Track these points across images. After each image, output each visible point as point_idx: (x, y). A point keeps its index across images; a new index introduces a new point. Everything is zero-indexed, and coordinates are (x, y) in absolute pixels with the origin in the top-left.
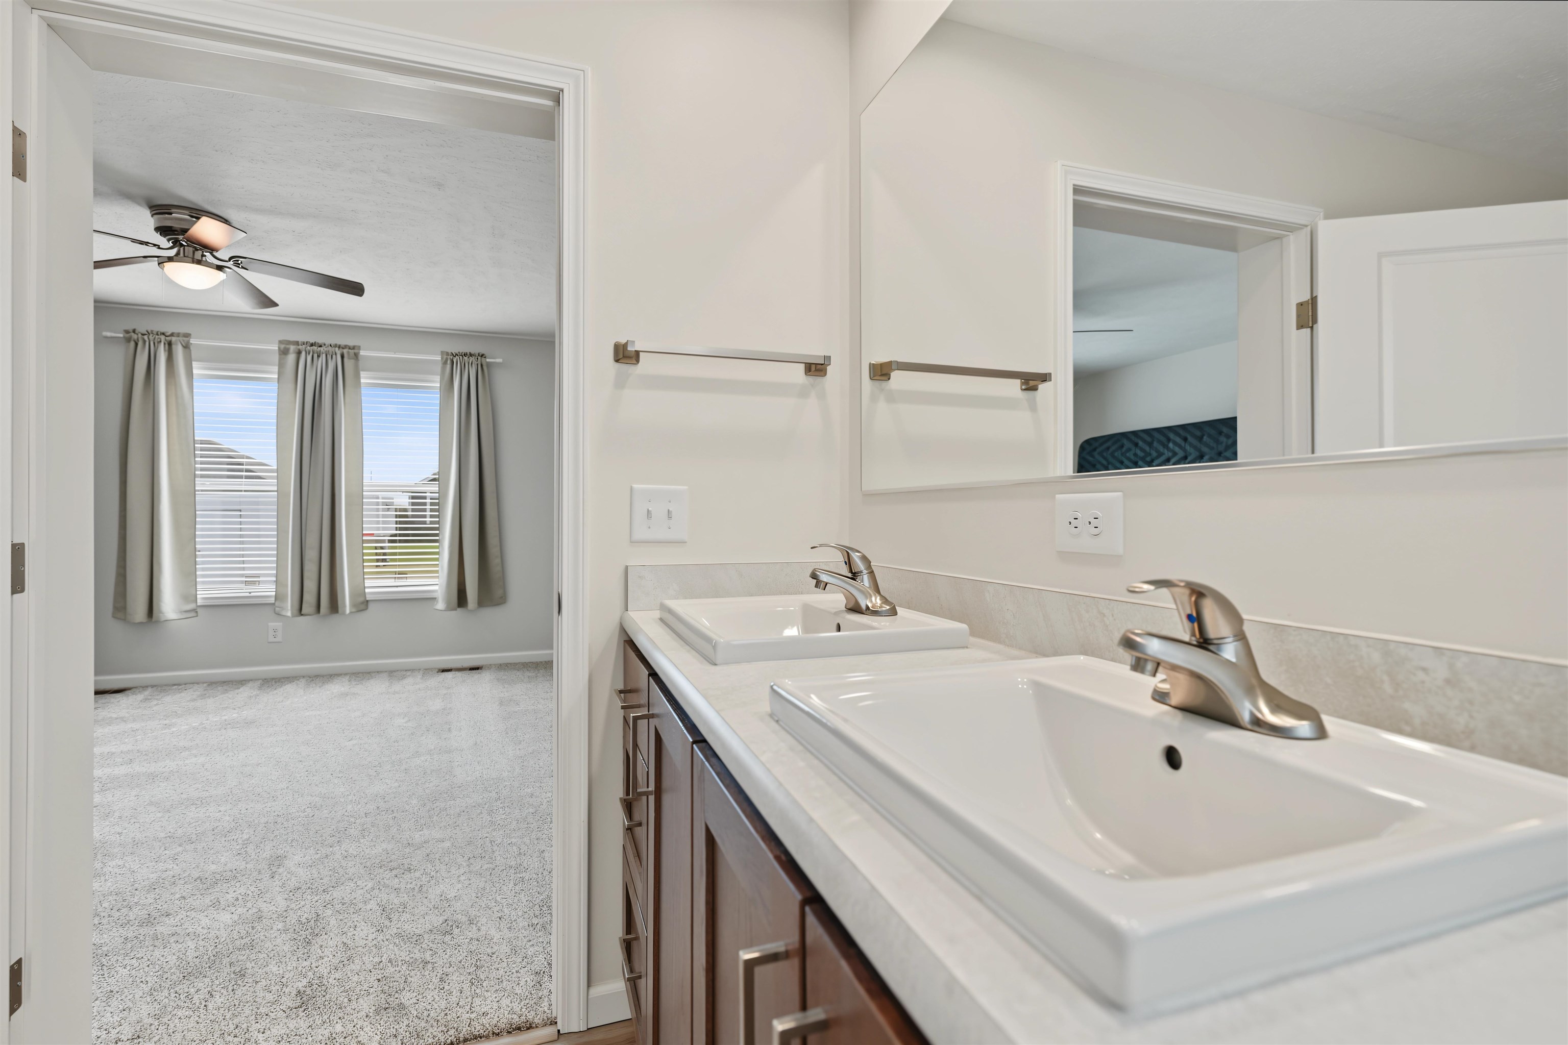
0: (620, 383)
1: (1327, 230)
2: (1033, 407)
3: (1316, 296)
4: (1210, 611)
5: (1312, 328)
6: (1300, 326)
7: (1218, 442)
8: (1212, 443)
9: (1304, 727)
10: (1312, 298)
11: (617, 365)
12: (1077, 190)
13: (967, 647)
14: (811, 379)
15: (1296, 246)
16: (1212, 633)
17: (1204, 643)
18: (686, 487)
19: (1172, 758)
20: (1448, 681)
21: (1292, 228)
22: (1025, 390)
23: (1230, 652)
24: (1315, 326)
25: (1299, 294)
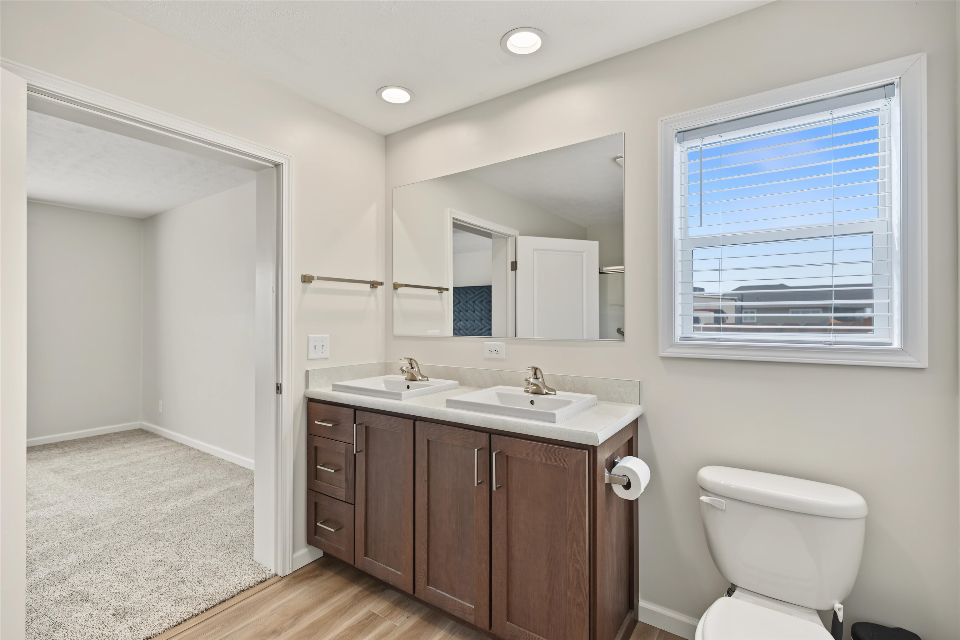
0: (304, 291)
1: (520, 239)
2: (441, 299)
3: (517, 261)
4: (538, 372)
5: (515, 271)
6: (512, 270)
7: (467, 297)
8: (464, 297)
9: (553, 393)
10: (515, 261)
11: (303, 284)
12: (454, 219)
13: (458, 388)
14: (372, 289)
15: (510, 242)
16: (538, 377)
17: (537, 378)
18: (328, 335)
19: (532, 402)
20: (572, 382)
21: (510, 236)
22: (440, 292)
23: (540, 380)
24: (516, 271)
25: (511, 259)
